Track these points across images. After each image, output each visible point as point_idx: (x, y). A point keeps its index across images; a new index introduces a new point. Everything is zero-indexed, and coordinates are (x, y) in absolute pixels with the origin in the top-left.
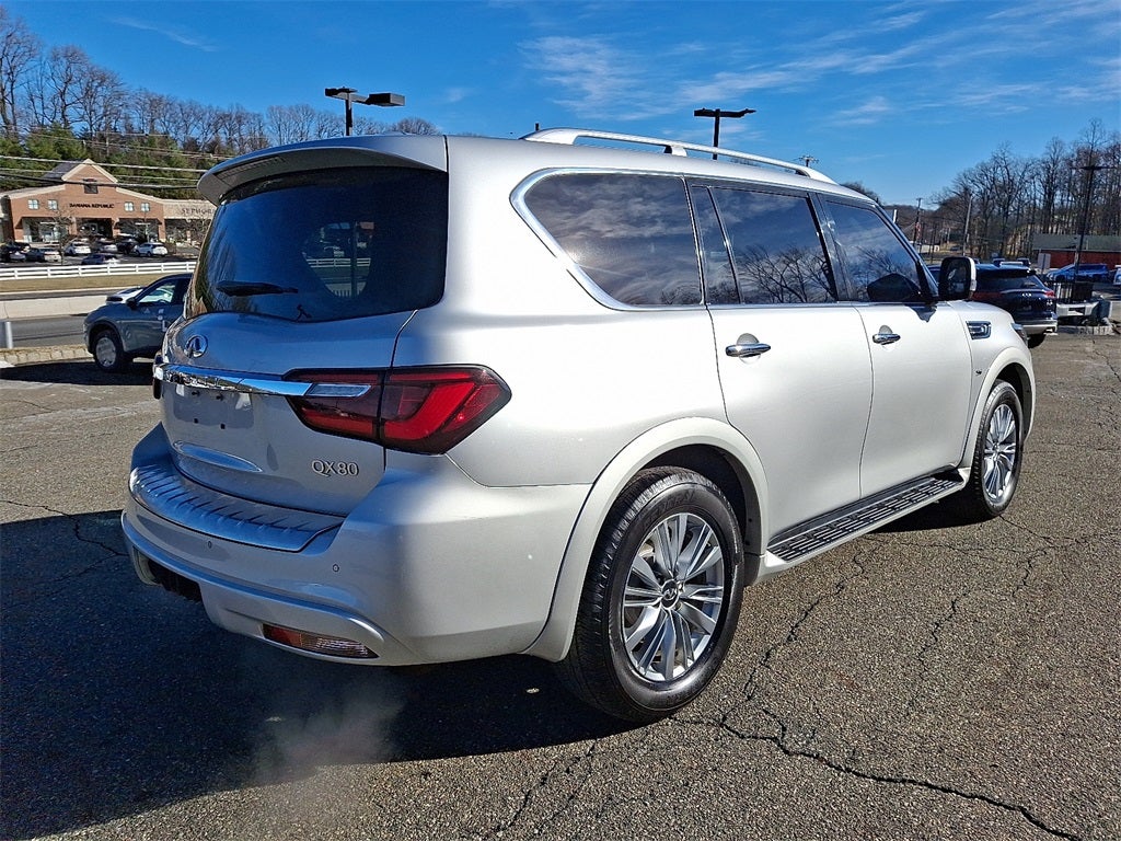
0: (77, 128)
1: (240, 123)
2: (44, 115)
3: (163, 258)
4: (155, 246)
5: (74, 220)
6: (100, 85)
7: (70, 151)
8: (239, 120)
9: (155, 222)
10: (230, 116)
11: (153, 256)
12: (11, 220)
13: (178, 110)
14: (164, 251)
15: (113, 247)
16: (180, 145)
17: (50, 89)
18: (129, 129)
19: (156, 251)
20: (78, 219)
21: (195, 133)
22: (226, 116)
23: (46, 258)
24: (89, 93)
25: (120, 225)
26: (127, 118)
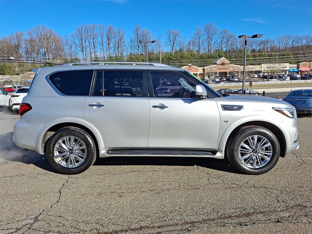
0: (224, 49)
1: (267, 43)
2: (217, 47)
3: (236, 81)
4: (235, 79)
5: (218, 73)
6: (230, 38)
7: (221, 55)
8: (267, 42)
9: (238, 72)
10: (265, 41)
11: (234, 81)
12: (204, 74)
13: (250, 42)
14: (237, 80)
15: (225, 79)
16: (250, 51)
17: (219, 41)
18: (237, 48)
19: (235, 80)
20: (219, 72)
21: (254, 47)
22: (263, 41)
23: (208, 82)
24: (228, 40)
25: (229, 73)
26: (237, 45)
